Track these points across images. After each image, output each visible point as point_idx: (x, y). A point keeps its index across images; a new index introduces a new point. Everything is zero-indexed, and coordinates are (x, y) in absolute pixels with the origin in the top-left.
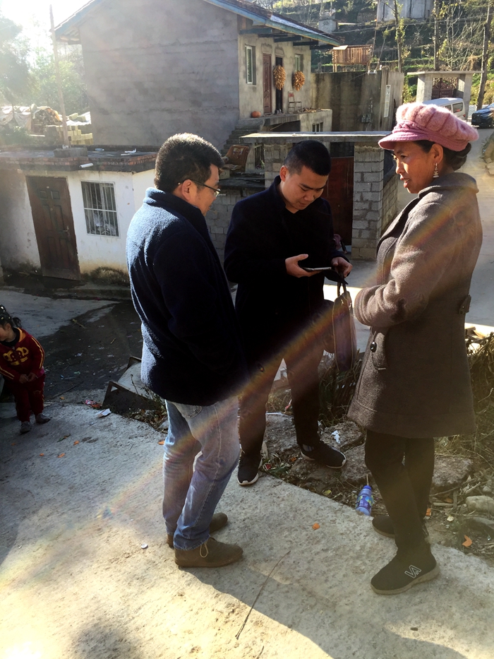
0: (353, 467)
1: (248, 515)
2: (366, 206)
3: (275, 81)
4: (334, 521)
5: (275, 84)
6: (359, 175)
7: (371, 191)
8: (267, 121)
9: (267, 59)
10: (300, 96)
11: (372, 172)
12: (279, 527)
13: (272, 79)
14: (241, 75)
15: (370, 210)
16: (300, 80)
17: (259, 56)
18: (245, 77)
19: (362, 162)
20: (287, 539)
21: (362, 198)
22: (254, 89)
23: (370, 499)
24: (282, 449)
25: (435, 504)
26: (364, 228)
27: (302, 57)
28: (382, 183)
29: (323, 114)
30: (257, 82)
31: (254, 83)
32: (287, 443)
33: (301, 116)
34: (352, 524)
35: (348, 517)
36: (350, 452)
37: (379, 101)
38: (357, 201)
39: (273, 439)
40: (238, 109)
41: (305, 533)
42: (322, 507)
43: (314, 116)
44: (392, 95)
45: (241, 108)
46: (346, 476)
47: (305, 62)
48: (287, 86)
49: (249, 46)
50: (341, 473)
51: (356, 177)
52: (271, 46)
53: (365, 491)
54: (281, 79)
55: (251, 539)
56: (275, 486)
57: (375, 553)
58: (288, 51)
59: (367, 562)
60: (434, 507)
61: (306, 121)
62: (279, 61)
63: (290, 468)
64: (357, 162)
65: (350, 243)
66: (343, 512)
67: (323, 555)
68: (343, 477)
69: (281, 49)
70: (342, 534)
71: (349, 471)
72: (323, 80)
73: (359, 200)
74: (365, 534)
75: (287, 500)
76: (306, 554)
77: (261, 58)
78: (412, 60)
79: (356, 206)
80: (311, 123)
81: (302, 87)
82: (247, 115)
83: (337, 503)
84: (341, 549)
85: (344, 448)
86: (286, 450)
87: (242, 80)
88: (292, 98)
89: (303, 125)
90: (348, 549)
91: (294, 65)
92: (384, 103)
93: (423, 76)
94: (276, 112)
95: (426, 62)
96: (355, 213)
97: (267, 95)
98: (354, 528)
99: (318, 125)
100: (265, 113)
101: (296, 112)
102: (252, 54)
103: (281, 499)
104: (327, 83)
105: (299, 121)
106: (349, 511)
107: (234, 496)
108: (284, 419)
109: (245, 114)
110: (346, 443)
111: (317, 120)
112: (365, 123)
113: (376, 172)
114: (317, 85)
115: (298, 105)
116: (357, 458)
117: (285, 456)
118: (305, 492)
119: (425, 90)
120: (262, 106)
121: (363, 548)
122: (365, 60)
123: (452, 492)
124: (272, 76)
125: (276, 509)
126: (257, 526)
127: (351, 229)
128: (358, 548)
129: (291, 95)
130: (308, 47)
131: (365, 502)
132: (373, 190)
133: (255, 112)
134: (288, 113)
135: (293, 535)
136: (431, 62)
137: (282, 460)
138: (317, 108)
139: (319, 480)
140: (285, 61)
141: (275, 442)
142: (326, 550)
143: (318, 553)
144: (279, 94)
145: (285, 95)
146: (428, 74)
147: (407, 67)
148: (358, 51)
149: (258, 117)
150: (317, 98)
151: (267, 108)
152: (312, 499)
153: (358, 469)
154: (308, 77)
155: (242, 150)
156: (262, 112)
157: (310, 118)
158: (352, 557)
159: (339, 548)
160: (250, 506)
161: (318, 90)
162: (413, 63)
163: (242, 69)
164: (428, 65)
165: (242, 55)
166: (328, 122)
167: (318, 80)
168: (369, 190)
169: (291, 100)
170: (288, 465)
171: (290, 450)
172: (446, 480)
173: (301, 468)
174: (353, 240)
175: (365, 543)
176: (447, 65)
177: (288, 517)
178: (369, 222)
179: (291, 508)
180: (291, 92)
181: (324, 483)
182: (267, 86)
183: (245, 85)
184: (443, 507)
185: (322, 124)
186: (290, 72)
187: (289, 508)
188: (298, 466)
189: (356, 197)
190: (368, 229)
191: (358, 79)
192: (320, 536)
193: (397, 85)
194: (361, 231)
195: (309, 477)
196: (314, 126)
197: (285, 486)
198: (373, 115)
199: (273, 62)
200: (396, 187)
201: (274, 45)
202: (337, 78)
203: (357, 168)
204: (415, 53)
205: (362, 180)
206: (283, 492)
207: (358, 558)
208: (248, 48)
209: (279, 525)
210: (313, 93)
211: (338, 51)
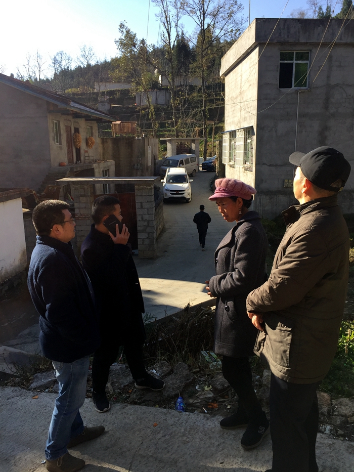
0: (169, 388)
1: (110, 428)
2: (146, 223)
3: (74, 143)
4: (166, 420)
5: (74, 145)
6: (139, 204)
7: (148, 214)
8: (72, 169)
9: (68, 129)
10: (92, 152)
11: (148, 202)
12: (132, 431)
13: (72, 141)
14: (51, 139)
15: (148, 226)
16: (92, 142)
17: (62, 127)
18: (54, 140)
19: (140, 196)
20: (139, 436)
21: (142, 218)
22: (61, 148)
23: (183, 404)
24: (122, 386)
25: (219, 400)
26: (146, 238)
27: (92, 128)
28: (154, 209)
29: (109, 164)
30: (62, 143)
31: (61, 144)
32: (125, 382)
33: (95, 165)
34: (177, 419)
35: (174, 415)
36: (166, 379)
37: (145, 155)
38: (139, 221)
39: (115, 380)
40: (50, 160)
41: (149, 430)
42: (156, 414)
43: (103, 165)
44: (152, 152)
45: (52, 161)
46: (166, 394)
47: (94, 131)
48: (83, 146)
49: (55, 120)
50: (162, 393)
51: (138, 206)
52: (70, 121)
53: (179, 400)
54: (79, 142)
55: (116, 441)
56: (124, 408)
57: (193, 430)
58: (82, 124)
59: (189, 436)
60: (219, 402)
61: (98, 168)
62: (77, 130)
63: (129, 397)
64: (137, 195)
65: (137, 248)
66: (170, 413)
67: (163, 439)
68: (165, 395)
69: (78, 123)
70: (172, 425)
71: (168, 391)
72: (107, 142)
73: (141, 220)
74: (185, 422)
75: (134, 414)
76: (153, 441)
77: (64, 128)
78: (161, 129)
79: (139, 224)
80: (102, 170)
81: (93, 147)
82: (56, 164)
83: (165, 410)
84: (173, 434)
85: (163, 377)
86: (125, 386)
87: (52, 142)
88: (87, 153)
89: (96, 171)
90: (177, 432)
91: (87, 133)
92: (148, 157)
93: (170, 141)
94: (76, 162)
95: (170, 131)
96: (139, 228)
97: (70, 152)
98: (178, 420)
99: (106, 171)
100: (69, 163)
101: (90, 163)
102: (58, 126)
103: (129, 415)
104: (110, 145)
105: (93, 168)
106: (174, 412)
107: (97, 420)
108: (119, 367)
109: (55, 164)
110: (163, 375)
111: (105, 168)
112: (137, 169)
113: (150, 202)
114: (103, 146)
115: (92, 158)
116: (171, 382)
117: (125, 390)
118: (144, 408)
119: (172, 149)
120: (67, 158)
121: (185, 430)
122: (133, 131)
123: (228, 391)
124: (72, 140)
125: (127, 421)
126: (118, 433)
127: (137, 239)
128: (183, 430)
129: (86, 152)
130: (95, 122)
131: (180, 406)
132: (149, 213)
133: (62, 163)
134: (85, 163)
135: (143, 433)
136: (173, 131)
137: (123, 393)
138: (104, 159)
139: (150, 400)
140: (81, 130)
141: (116, 382)
142: (165, 436)
143: (160, 439)
144: (78, 151)
145: (82, 151)
146: (173, 140)
147: (158, 133)
148: (128, 125)
149: (64, 166)
150: (104, 154)
151: (70, 161)
152: (149, 410)
153: (173, 389)
154: (97, 140)
155: (55, 188)
156: (67, 163)
157: (101, 166)
158: (180, 436)
159: (172, 433)
160: (110, 423)
161: (104, 149)
162: (162, 131)
163: (52, 135)
164: (171, 133)
165: (51, 126)
166: (112, 169)
167: (104, 142)
168: (146, 213)
169: (86, 154)
170: (128, 395)
171: (127, 385)
172: (223, 385)
173: (137, 396)
174: (139, 246)
175: (186, 427)
176: (183, 133)
177: (137, 424)
178: (149, 234)
179: (138, 418)
180: (86, 150)
181: (153, 402)
182: (69, 146)
183: (54, 145)
184: (224, 401)
185: (108, 170)
186: (85, 137)
187: (136, 418)
188: (135, 395)
189: (139, 218)
190: (147, 238)
191: (130, 142)
192: (159, 429)
193: (155, 145)
194: (143, 240)
195: (143, 399)
196: (103, 171)
197: (130, 406)
198: (141, 164)
199: (73, 131)
200: (162, 210)
201: (73, 120)
202: (116, 141)
203: (138, 200)
204: (162, 125)
205: (142, 207)
206: (130, 411)
207: (184, 436)
208: (55, 122)
209: (132, 429)
210: (100, 150)
211: (115, 124)
